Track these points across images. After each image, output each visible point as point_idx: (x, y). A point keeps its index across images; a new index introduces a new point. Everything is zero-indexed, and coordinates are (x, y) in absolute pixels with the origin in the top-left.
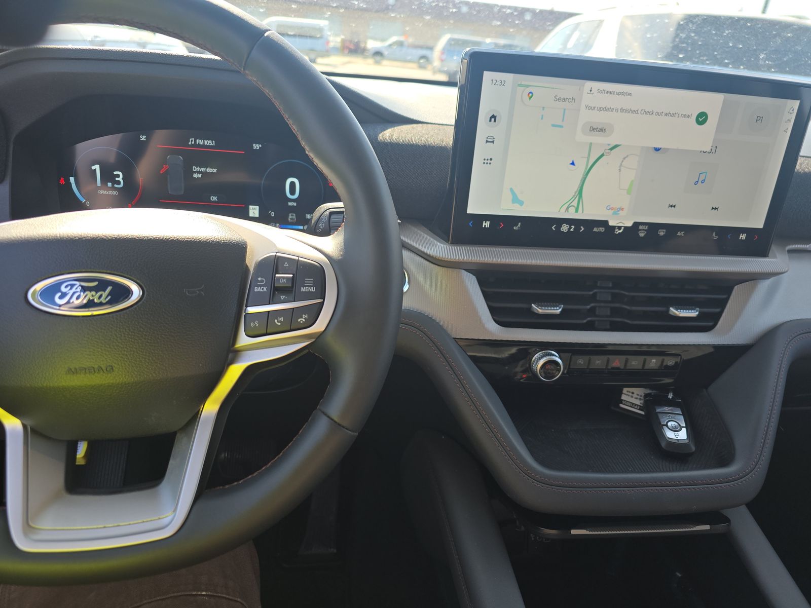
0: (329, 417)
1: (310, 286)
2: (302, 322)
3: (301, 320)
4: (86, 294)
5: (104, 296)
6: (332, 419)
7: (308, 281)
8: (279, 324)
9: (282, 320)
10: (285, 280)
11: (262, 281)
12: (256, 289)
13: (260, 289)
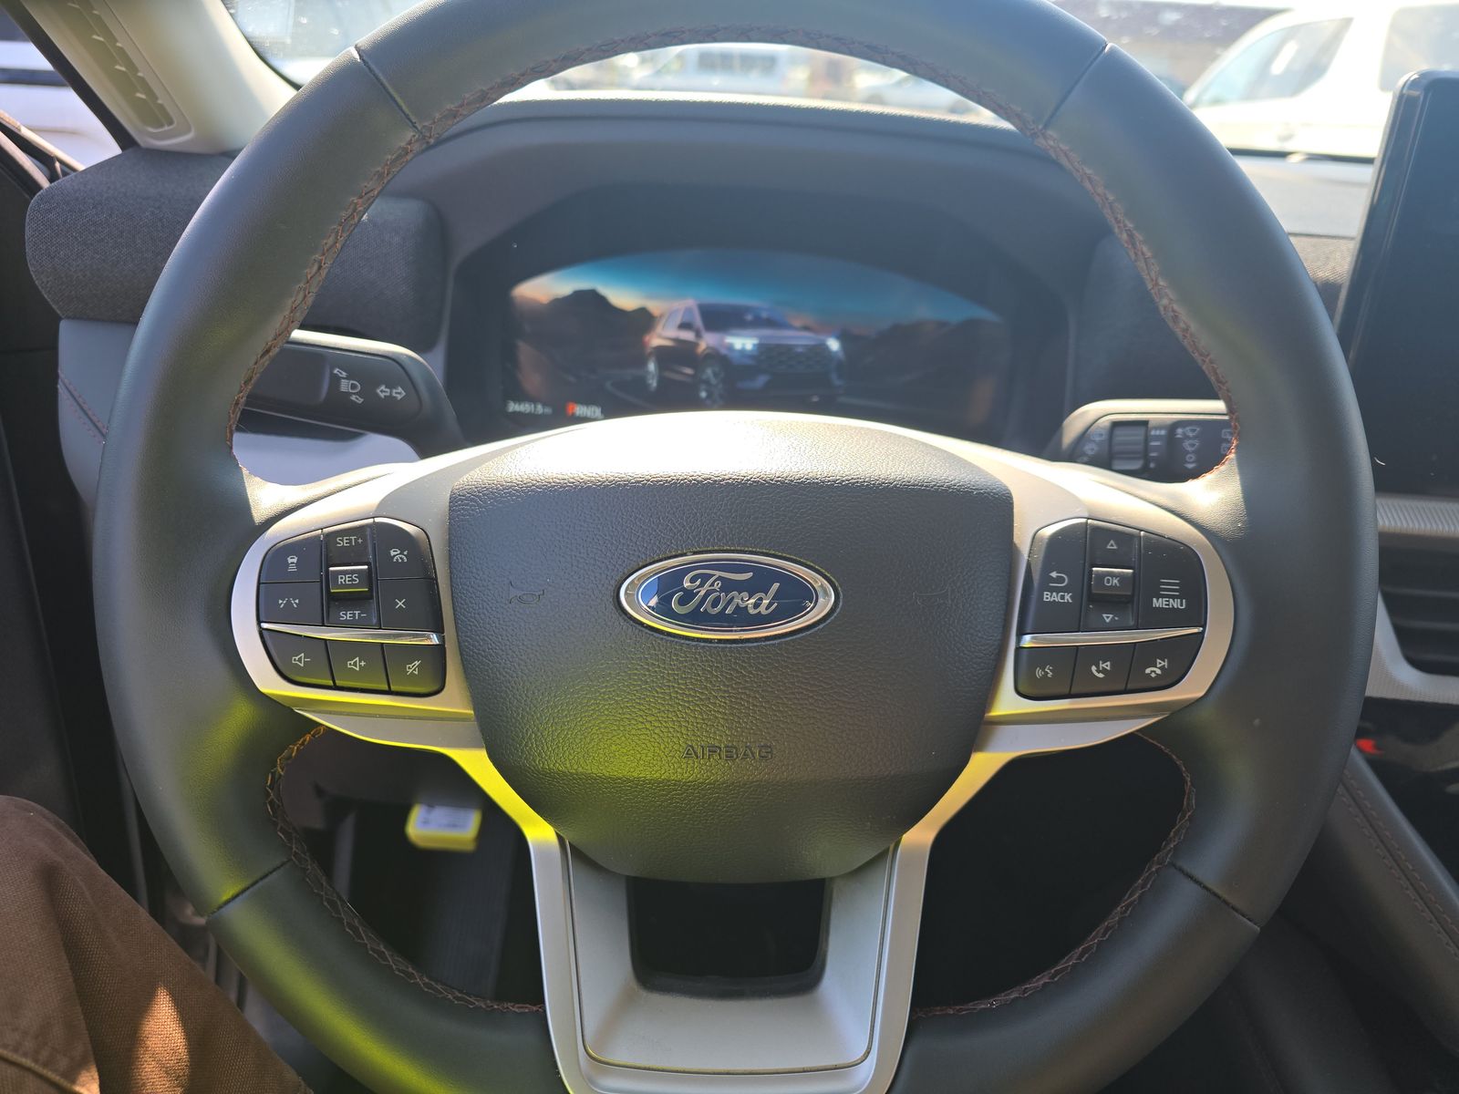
0: (1197, 882)
1: (1174, 597)
2: (1153, 675)
3: (1153, 671)
4: (730, 596)
5: (766, 602)
6: (1205, 888)
7: (1169, 584)
8: (1101, 675)
9: (1108, 668)
10: (1116, 581)
11: (1060, 580)
12: (1047, 597)
13: (1056, 597)
